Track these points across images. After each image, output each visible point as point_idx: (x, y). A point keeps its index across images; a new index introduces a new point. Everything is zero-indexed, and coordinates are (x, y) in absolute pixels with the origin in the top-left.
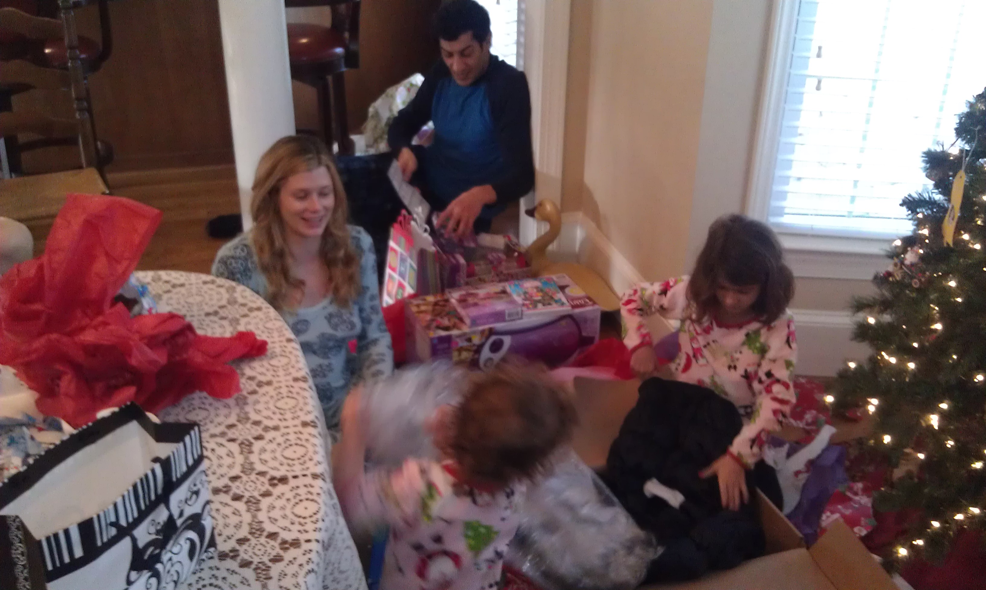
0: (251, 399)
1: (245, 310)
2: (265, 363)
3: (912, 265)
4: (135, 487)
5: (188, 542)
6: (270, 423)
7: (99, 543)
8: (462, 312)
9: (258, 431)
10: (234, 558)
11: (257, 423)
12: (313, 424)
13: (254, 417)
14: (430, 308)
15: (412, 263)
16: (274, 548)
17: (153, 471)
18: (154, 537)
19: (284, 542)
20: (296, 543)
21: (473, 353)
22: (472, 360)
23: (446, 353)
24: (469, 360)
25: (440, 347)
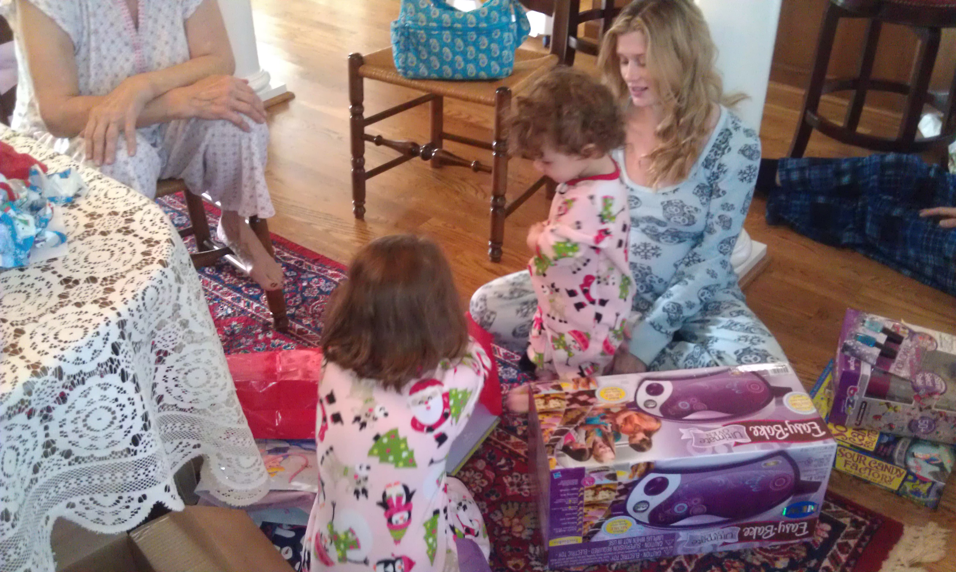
21: (617, 494)
22: (614, 502)
23: (572, 492)
24: (611, 502)
25: (564, 483)
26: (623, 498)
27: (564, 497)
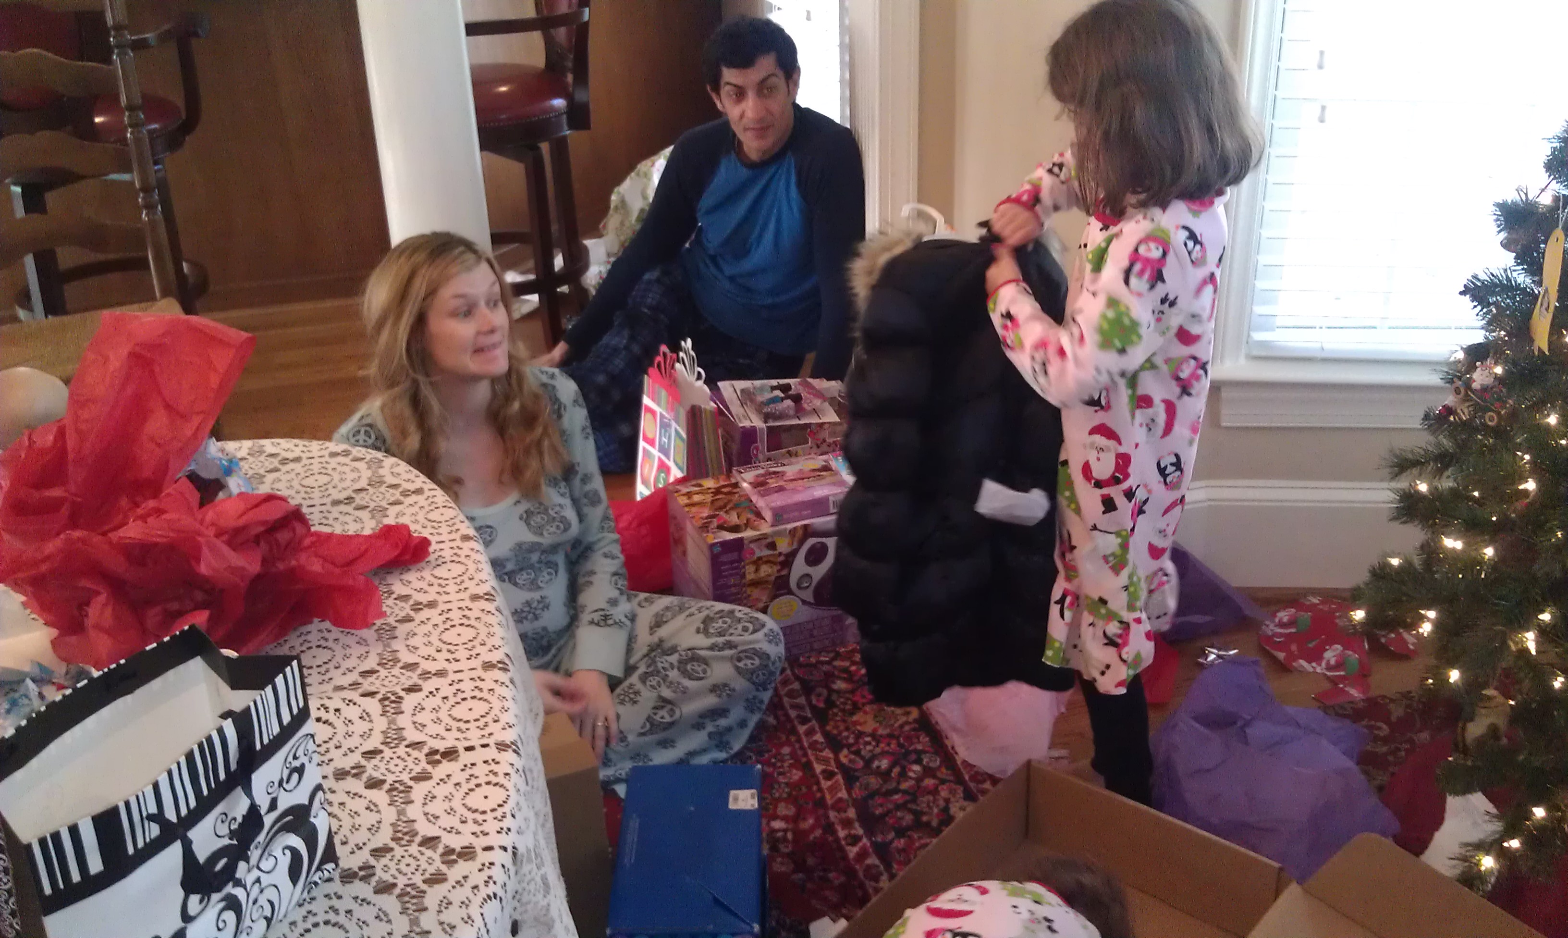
0: (402, 630)
1: (397, 495)
2: (426, 574)
3: (1485, 389)
4: (190, 757)
5: (288, 852)
6: (432, 667)
7: (131, 850)
8: (760, 502)
9: (413, 678)
10: (365, 879)
11: (410, 667)
12: (500, 665)
13: (406, 657)
14: (709, 498)
15: (679, 429)
16: (431, 860)
17: (221, 731)
18: (226, 841)
19: (449, 851)
20: (468, 853)
21: (779, 567)
22: (777, 578)
23: (735, 568)
24: (773, 578)
25: (725, 558)
26: (784, 572)
27: (726, 577)
